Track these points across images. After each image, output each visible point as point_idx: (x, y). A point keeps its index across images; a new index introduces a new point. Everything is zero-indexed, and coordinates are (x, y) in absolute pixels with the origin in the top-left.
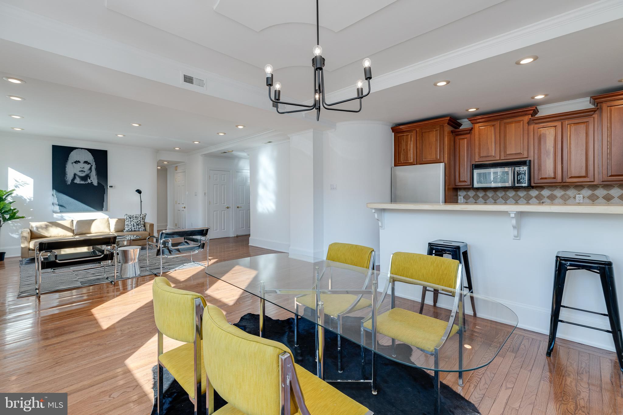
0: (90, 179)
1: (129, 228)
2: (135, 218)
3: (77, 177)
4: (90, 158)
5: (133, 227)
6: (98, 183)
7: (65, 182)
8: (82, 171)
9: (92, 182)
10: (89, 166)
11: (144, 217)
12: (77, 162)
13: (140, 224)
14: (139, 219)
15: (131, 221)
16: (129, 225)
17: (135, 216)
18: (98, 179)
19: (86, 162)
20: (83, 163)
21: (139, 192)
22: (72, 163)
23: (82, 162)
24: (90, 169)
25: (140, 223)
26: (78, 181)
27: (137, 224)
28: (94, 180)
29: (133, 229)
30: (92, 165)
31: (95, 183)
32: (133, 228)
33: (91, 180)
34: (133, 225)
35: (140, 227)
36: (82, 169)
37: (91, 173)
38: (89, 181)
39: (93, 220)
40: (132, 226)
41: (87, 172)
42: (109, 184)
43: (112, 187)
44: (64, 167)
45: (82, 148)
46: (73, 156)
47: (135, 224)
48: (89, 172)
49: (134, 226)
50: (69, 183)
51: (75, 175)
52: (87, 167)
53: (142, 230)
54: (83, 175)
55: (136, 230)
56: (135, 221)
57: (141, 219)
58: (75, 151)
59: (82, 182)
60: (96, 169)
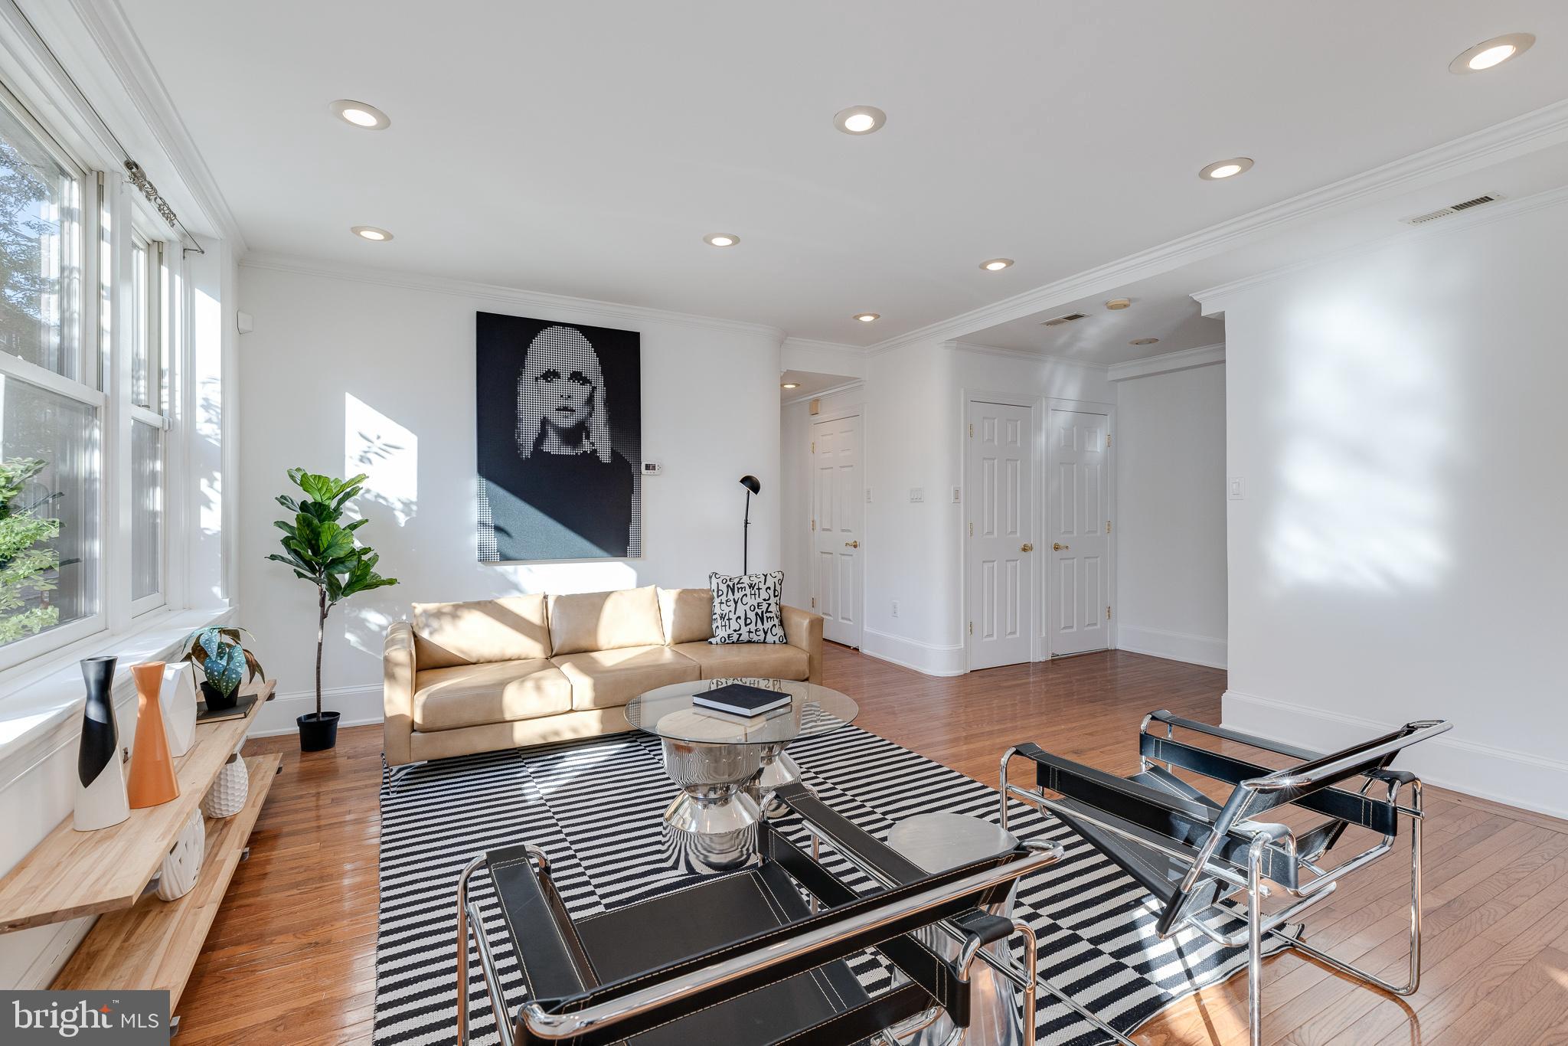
0: (588, 437)
1: (732, 628)
2: (748, 591)
3: (552, 434)
4: (587, 360)
5: (746, 625)
6: (614, 453)
7: (514, 447)
8: (565, 409)
9: (595, 451)
10: (587, 388)
11: (778, 588)
12: (550, 375)
13: (768, 615)
14: (764, 595)
15: (735, 603)
16: (729, 619)
17: (747, 581)
18: (613, 438)
19: (576, 376)
20: (569, 379)
21: (752, 484)
22: (537, 379)
23: (565, 375)
24: (590, 401)
25: (767, 612)
26: (553, 446)
27: (757, 614)
28: (600, 443)
29: (745, 637)
30: (594, 388)
31: (605, 456)
32: (744, 630)
33: (592, 444)
34: (743, 618)
35: (768, 625)
36: (562, 403)
37: (591, 416)
38: (586, 447)
39: (607, 595)
40: (742, 621)
41: (581, 413)
42: (646, 459)
43: (653, 467)
45: (564, 325)
46: (541, 353)
47: (751, 615)
48: (586, 410)
49: (748, 621)
50: (527, 452)
51: (544, 422)
52: (581, 392)
53: (776, 639)
54: (567, 422)
55: (755, 638)
56: (751, 601)
57: (771, 592)
58: (544, 335)
59: (567, 451)
60: (609, 402)
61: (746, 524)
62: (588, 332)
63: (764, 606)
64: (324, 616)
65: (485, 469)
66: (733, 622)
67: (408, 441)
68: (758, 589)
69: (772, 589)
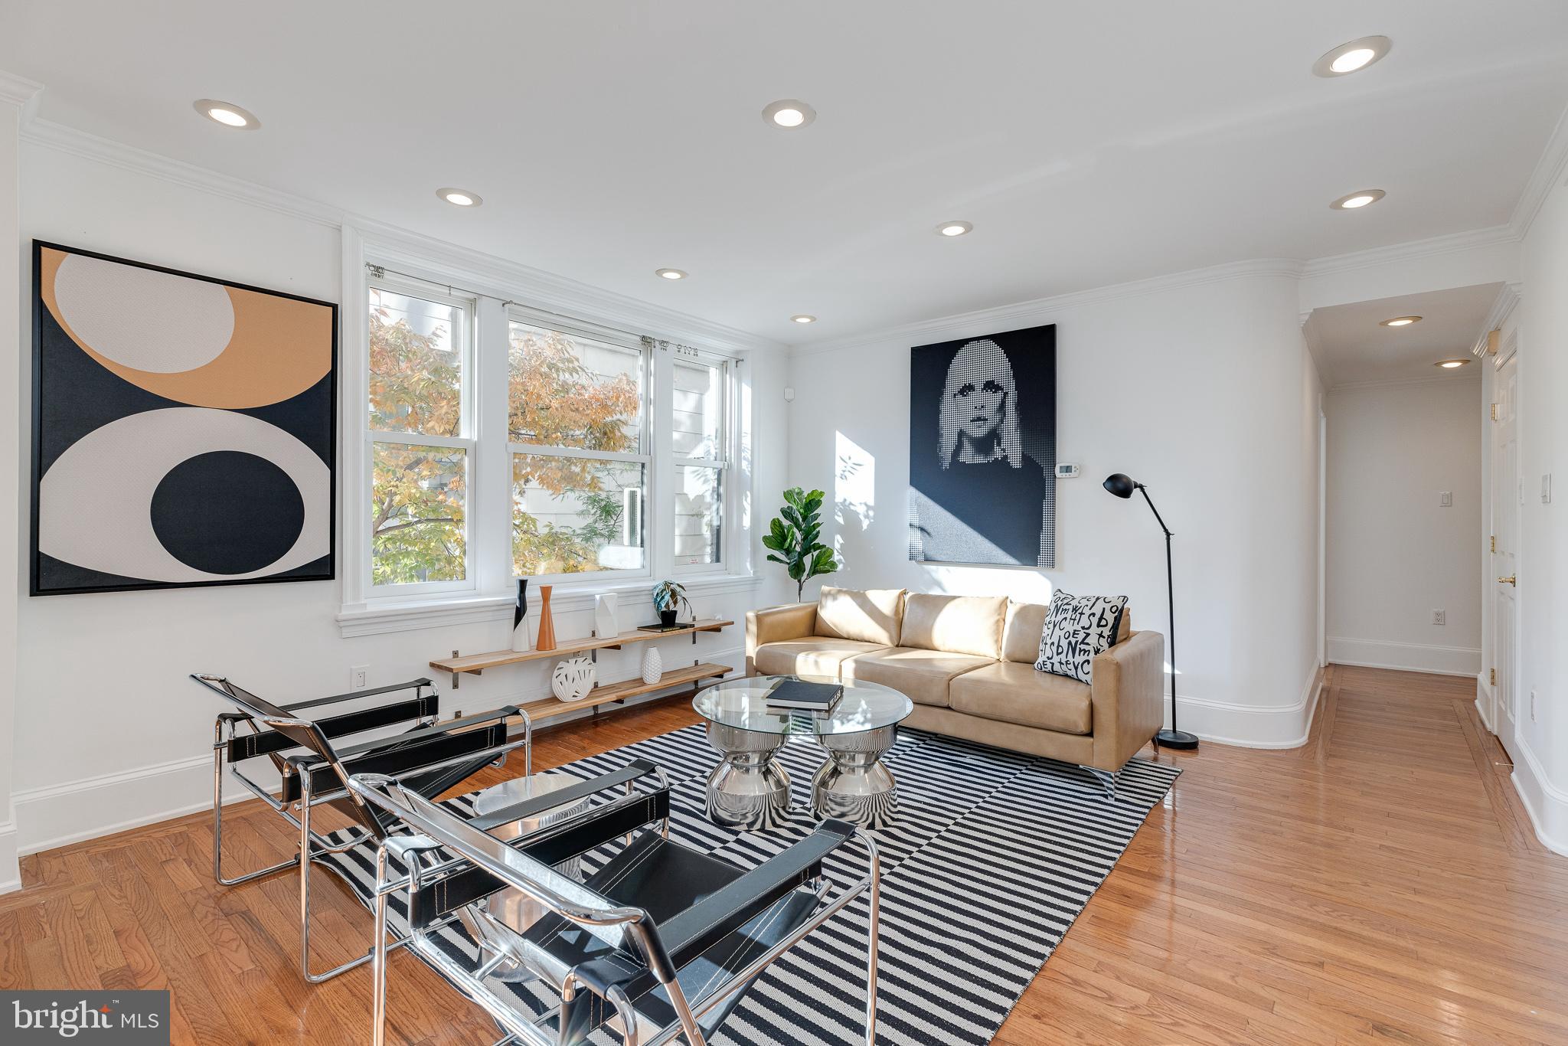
0: (999, 444)
1: (1046, 654)
2: (1071, 614)
3: (967, 445)
5: (1058, 654)
6: (1025, 458)
7: (937, 460)
8: (979, 419)
9: (1006, 457)
10: (1000, 394)
11: (1108, 615)
12: (966, 390)
13: (1083, 647)
14: (1085, 622)
15: (1055, 626)
16: (1045, 644)
17: (1074, 603)
18: (1023, 442)
19: (991, 386)
20: (982, 390)
21: (1120, 486)
22: (955, 395)
23: (979, 386)
24: (1002, 407)
25: (1083, 642)
26: (968, 456)
27: (1071, 643)
28: (1012, 449)
29: (1057, 667)
30: (1006, 394)
31: (1016, 462)
33: (1004, 450)
34: (1055, 645)
36: (976, 414)
38: (998, 453)
39: (950, 600)
40: (1056, 649)
41: (993, 420)
42: (1061, 460)
43: (1068, 469)
45: (978, 339)
47: (1064, 643)
48: (998, 417)
49: (1059, 650)
50: (946, 464)
51: (961, 434)
52: (993, 399)
54: (979, 431)
55: (1069, 673)
56: (1069, 627)
57: (1095, 620)
58: (962, 353)
59: (980, 459)
61: (1168, 535)
63: (1081, 636)
64: (800, 589)
65: (916, 481)
66: (1048, 647)
67: (868, 461)
68: (1081, 614)
69: (1098, 616)
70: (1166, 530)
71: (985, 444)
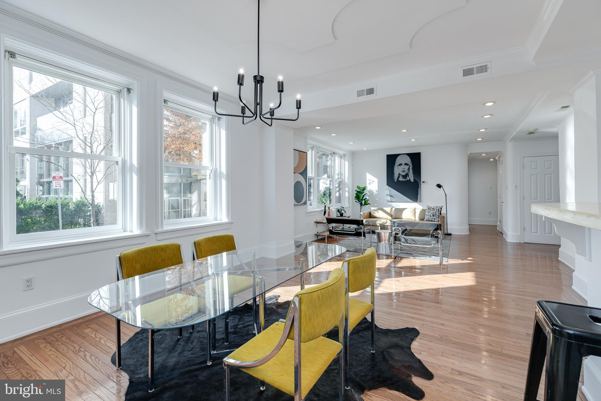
0: (408, 177)
2: (432, 210)
3: (401, 176)
4: (408, 160)
6: (414, 180)
7: (393, 179)
8: (403, 171)
9: (410, 179)
10: (408, 166)
11: (440, 209)
12: (400, 165)
13: (435, 215)
14: (435, 211)
15: (429, 212)
17: (432, 208)
18: (414, 176)
19: (406, 164)
21: (439, 186)
22: (398, 166)
23: (403, 164)
24: (409, 169)
26: (401, 179)
27: (433, 215)
28: (411, 178)
29: (430, 219)
30: (410, 166)
31: (412, 180)
32: (430, 218)
33: (409, 178)
35: (435, 217)
36: (403, 170)
37: (409, 172)
38: (408, 179)
39: (405, 209)
40: (429, 216)
41: (407, 171)
42: (422, 180)
43: (424, 182)
44: (393, 169)
45: (403, 154)
46: (399, 161)
47: (432, 215)
50: (396, 180)
51: (399, 174)
52: (407, 167)
53: (437, 221)
54: (404, 174)
55: (433, 220)
56: (432, 212)
57: (437, 210)
58: (399, 157)
59: (404, 180)
60: (413, 169)
61: (446, 195)
62: (408, 154)
63: (435, 213)
64: (361, 209)
65: (388, 184)
66: (428, 216)
67: (376, 180)
68: (434, 209)
69: (438, 210)
70: (446, 194)
71: (405, 177)
